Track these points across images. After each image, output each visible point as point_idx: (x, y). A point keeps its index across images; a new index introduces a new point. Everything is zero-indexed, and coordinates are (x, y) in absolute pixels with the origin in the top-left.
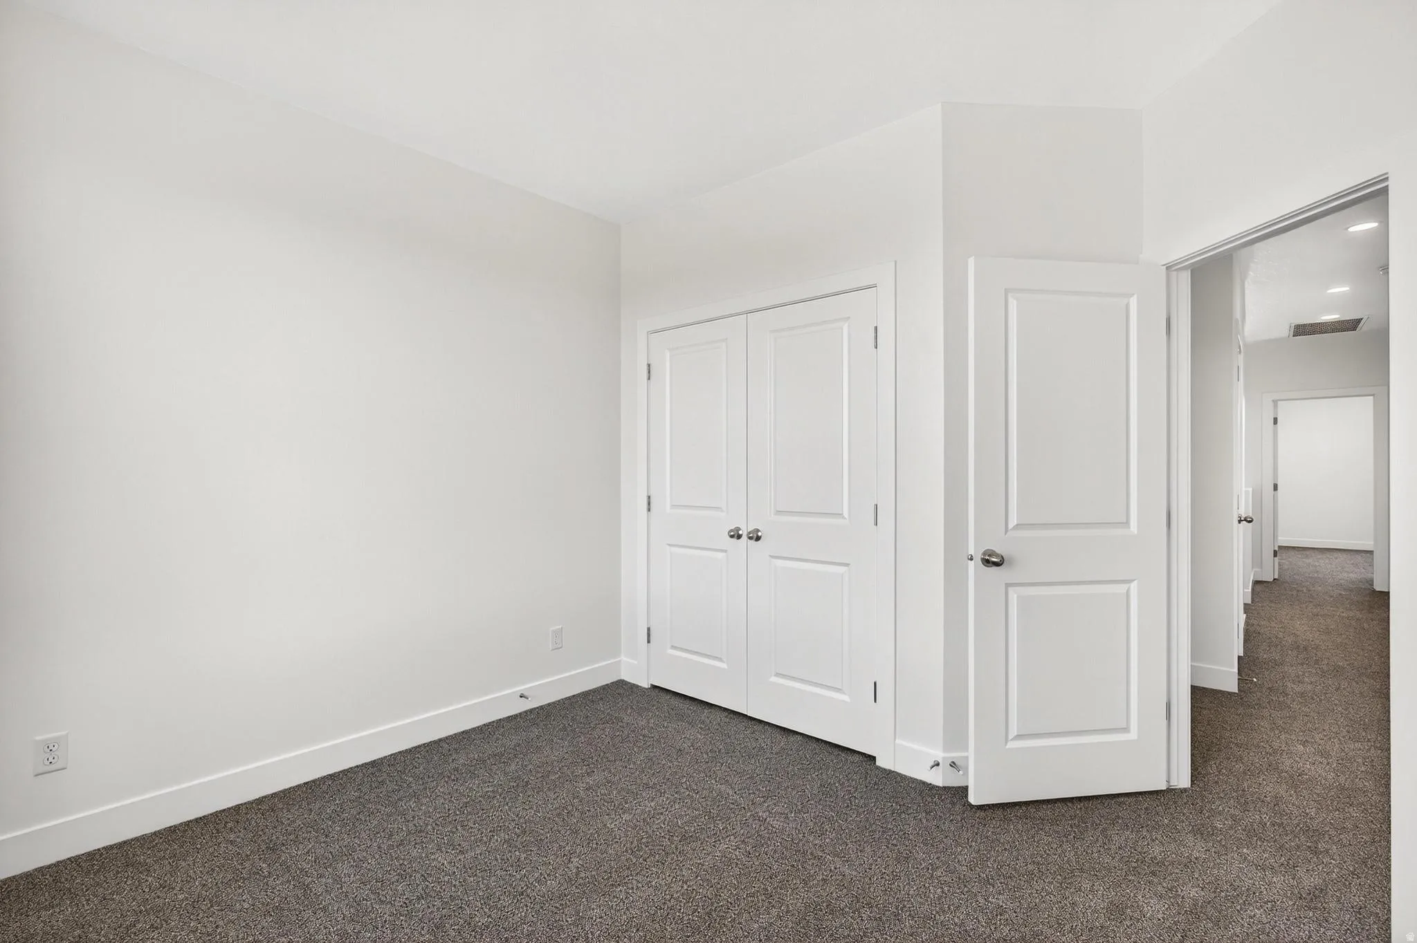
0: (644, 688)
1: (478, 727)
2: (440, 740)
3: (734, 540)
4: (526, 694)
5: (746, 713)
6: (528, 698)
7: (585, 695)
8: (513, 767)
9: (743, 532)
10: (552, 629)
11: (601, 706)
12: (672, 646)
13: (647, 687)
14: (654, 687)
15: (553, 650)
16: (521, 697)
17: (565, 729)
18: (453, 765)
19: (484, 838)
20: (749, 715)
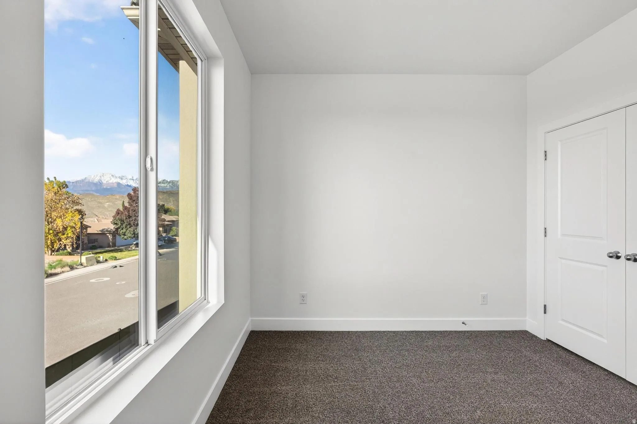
0: (542, 340)
1: (440, 331)
2: (422, 331)
3: (614, 260)
4: (465, 322)
5: (625, 379)
6: (466, 325)
7: (501, 332)
8: (454, 354)
9: (622, 254)
10: (481, 293)
11: (509, 341)
12: (562, 319)
13: (543, 339)
14: (549, 341)
15: (481, 304)
16: (463, 323)
17: (485, 346)
18: (426, 344)
19: (435, 381)
20: (627, 380)
